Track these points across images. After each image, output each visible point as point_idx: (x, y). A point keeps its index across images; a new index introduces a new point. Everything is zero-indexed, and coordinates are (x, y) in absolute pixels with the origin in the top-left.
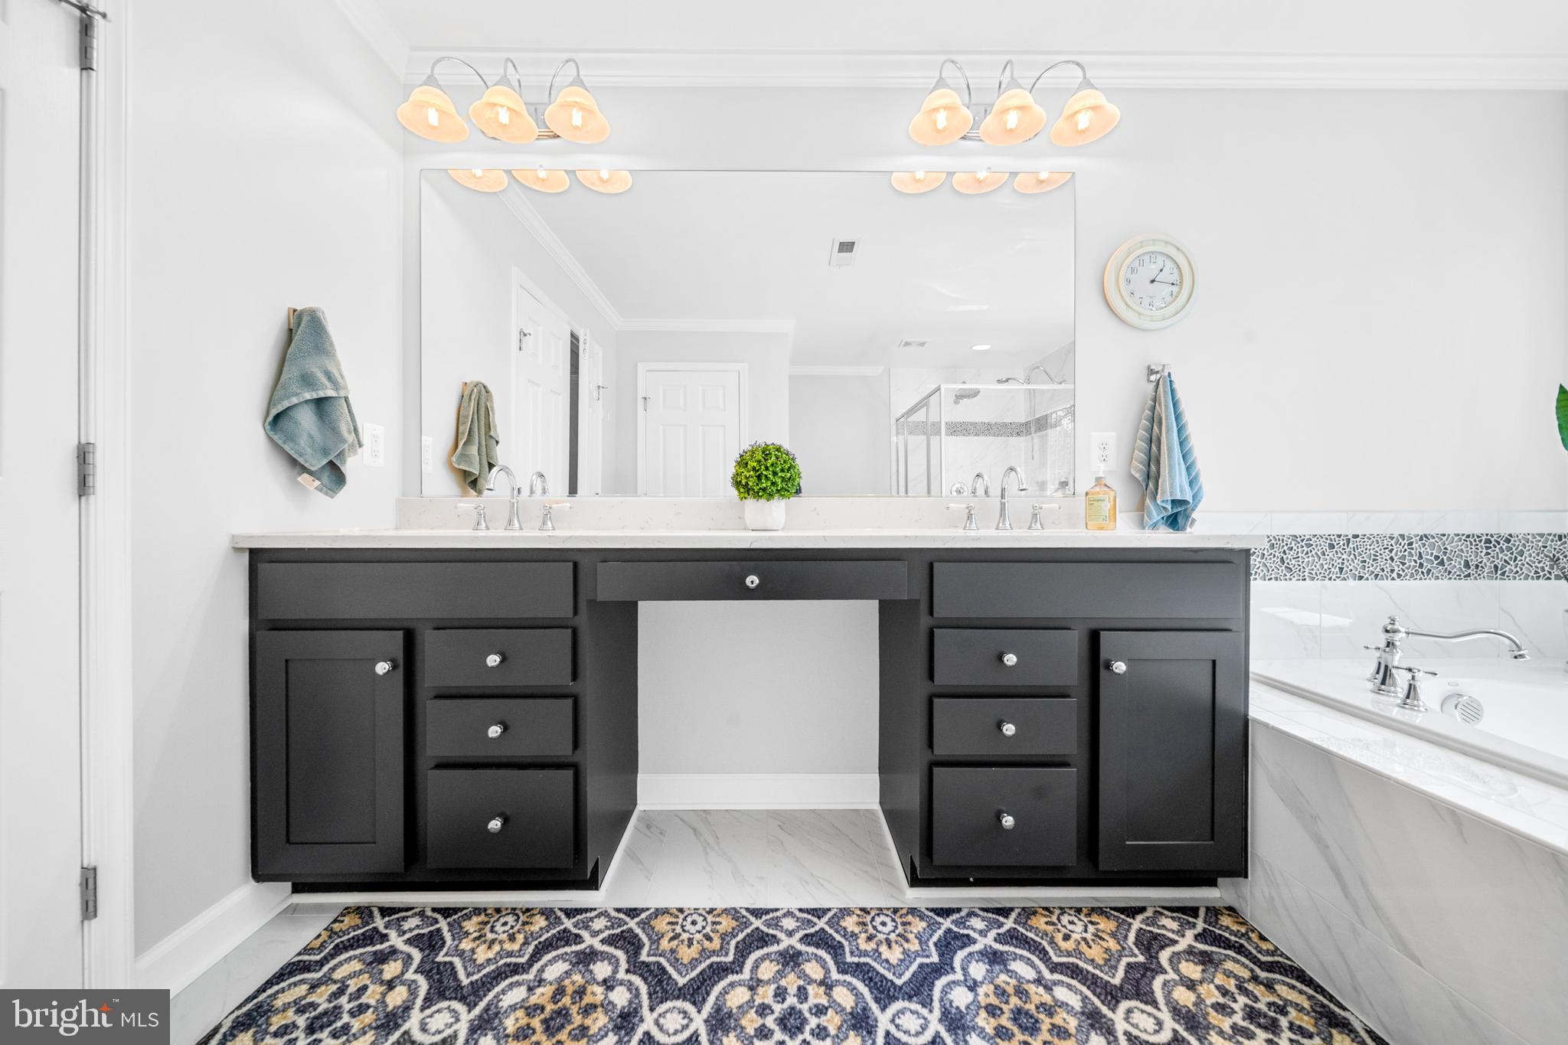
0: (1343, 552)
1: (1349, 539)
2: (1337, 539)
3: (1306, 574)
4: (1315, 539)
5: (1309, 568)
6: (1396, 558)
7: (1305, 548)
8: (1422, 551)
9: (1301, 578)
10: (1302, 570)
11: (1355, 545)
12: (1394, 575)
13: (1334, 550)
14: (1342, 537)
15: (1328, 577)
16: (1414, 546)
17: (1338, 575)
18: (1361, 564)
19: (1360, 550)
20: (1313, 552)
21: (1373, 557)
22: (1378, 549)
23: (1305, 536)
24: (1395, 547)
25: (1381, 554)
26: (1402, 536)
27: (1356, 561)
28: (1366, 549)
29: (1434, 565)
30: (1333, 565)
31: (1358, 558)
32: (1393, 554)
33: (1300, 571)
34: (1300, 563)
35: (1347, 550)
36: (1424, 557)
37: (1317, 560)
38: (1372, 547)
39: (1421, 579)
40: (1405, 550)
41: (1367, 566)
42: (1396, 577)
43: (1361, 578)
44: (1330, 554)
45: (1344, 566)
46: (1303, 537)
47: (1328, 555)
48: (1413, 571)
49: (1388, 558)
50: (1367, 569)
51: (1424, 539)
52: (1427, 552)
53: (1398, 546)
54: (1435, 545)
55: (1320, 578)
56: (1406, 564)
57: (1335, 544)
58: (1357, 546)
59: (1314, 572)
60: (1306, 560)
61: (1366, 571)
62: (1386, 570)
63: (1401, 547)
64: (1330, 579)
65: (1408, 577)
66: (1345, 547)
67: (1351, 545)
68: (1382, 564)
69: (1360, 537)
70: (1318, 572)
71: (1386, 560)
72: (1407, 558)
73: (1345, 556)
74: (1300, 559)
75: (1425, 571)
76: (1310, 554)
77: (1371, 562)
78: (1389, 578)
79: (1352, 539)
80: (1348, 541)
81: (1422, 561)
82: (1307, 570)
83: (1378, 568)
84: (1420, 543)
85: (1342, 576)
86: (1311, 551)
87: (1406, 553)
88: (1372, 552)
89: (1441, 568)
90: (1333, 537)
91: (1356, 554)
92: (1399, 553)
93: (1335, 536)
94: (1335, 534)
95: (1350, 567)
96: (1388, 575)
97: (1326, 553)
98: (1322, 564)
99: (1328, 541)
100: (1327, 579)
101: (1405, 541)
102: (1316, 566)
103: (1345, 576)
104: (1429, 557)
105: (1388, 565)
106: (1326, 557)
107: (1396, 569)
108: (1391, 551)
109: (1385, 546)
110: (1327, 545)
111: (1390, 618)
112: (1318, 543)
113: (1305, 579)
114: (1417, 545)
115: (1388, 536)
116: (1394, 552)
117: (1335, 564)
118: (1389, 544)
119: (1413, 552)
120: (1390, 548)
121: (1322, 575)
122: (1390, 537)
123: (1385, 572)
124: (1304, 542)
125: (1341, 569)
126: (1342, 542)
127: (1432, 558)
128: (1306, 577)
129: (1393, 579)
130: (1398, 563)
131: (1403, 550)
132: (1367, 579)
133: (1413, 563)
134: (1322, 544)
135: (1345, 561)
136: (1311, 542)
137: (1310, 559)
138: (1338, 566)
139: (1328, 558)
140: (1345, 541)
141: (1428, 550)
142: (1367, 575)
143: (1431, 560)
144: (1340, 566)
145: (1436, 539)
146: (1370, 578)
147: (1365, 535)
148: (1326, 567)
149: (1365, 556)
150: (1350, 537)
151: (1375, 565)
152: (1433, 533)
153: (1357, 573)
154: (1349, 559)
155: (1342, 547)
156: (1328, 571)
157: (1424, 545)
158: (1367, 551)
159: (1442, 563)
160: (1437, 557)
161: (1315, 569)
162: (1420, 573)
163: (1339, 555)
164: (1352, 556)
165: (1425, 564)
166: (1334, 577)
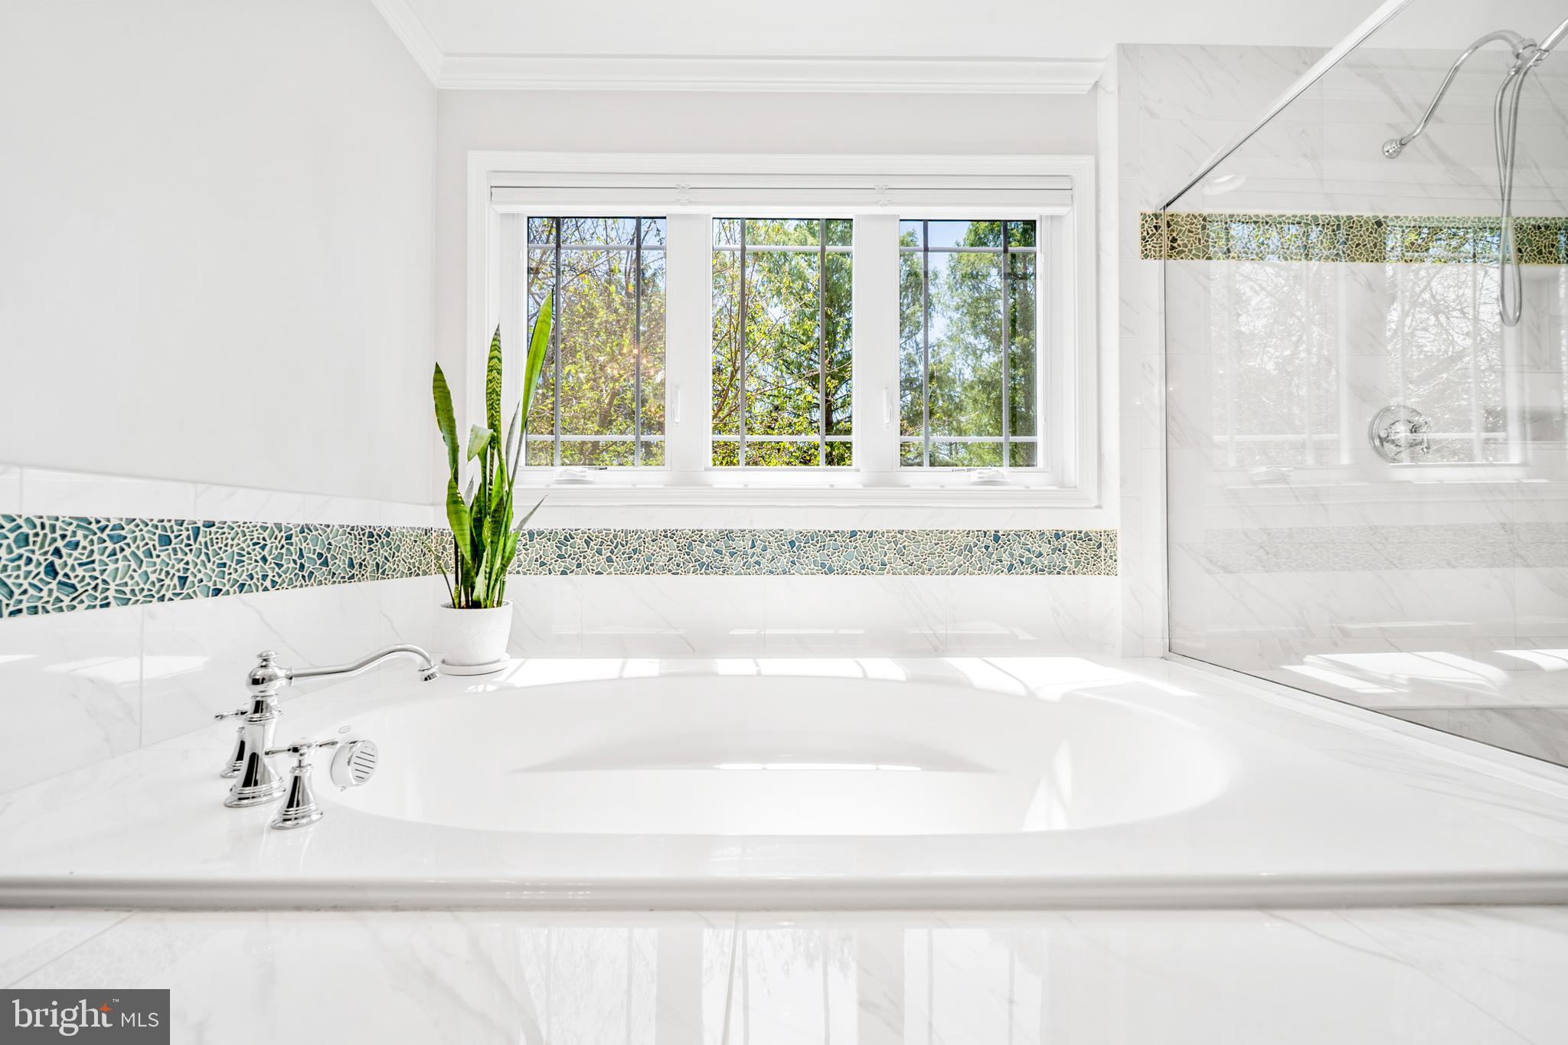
0: (187, 549)
1: (199, 528)
2: (176, 528)
3: (111, 594)
4: (132, 526)
5: (118, 581)
6: (269, 559)
7: (108, 544)
8: (303, 547)
9: (98, 603)
10: (101, 586)
11: (208, 539)
12: (268, 583)
13: (170, 547)
14: (185, 525)
15: (157, 596)
16: (293, 540)
17: (178, 591)
18: (217, 570)
19: (216, 547)
20: (127, 552)
21: (236, 557)
22: (244, 545)
23: (108, 520)
24: (268, 542)
25: (249, 553)
26: (279, 526)
27: (209, 565)
28: (226, 545)
29: (317, 566)
30: (168, 573)
31: (212, 559)
32: (266, 552)
33: (95, 588)
34: (97, 574)
35: (194, 547)
36: (305, 555)
37: (134, 566)
38: (236, 541)
39: (301, 586)
40: (283, 547)
41: (227, 572)
42: (269, 587)
43: (217, 592)
44: (163, 555)
45: (189, 574)
46: (103, 523)
47: (158, 556)
48: (292, 576)
49: (258, 558)
50: (227, 577)
51: (306, 530)
52: (309, 548)
53: (273, 540)
54: (318, 538)
55: (142, 599)
56: (282, 566)
57: (172, 536)
58: (211, 539)
59: (127, 590)
60: (111, 567)
61: (225, 581)
62: (255, 576)
63: (277, 541)
64: (162, 599)
65: (285, 585)
66: (192, 542)
67: (201, 538)
68: (250, 567)
69: (217, 525)
70: (137, 589)
71: (256, 561)
72: (284, 557)
73: (190, 557)
74: (96, 565)
75: (306, 575)
76: (119, 556)
77: (234, 565)
78: (260, 589)
79: (202, 529)
80: (197, 532)
81: (303, 561)
82: (112, 586)
83: (245, 573)
84: (300, 535)
85: (185, 591)
86: (122, 550)
87: (284, 551)
88: (236, 549)
89: (324, 569)
90: (168, 525)
91: (210, 553)
92: (274, 551)
93: (173, 523)
94: (173, 518)
95: (199, 576)
96: (259, 584)
97: (154, 553)
98: (146, 573)
99: (159, 532)
100: (155, 600)
101: (282, 533)
102: (132, 578)
103: (190, 591)
104: (311, 555)
105: (258, 569)
106: (155, 559)
107: (270, 574)
108: (263, 548)
109: (255, 540)
110: (156, 537)
112: (138, 534)
113: (108, 605)
114: (297, 539)
115: (259, 525)
116: (267, 548)
117: (172, 572)
118: (261, 537)
119: (292, 548)
120: (263, 542)
121: (146, 593)
122: (261, 527)
123: (255, 580)
124: (107, 531)
125: (183, 580)
126: (185, 534)
127: (315, 557)
128: (111, 599)
129: (266, 589)
130: (273, 565)
131: (279, 546)
132: (228, 593)
133: (292, 565)
134: (147, 536)
135: (191, 566)
136: (123, 533)
137: (121, 564)
138: (177, 574)
139: (158, 561)
140: (191, 532)
141: (310, 545)
142: (227, 587)
143: (314, 559)
144: (181, 574)
145: (320, 531)
146: (231, 590)
147: (225, 522)
148: (153, 577)
149: (224, 556)
150: (200, 524)
151: (240, 570)
152: (316, 523)
153: (210, 584)
154: (198, 561)
155: (185, 541)
156: (158, 585)
157: (306, 539)
158: (228, 548)
159: (325, 563)
160: (320, 555)
161: (130, 583)
162: (300, 578)
163: (180, 555)
164: (203, 557)
165: (306, 565)
166: (169, 595)
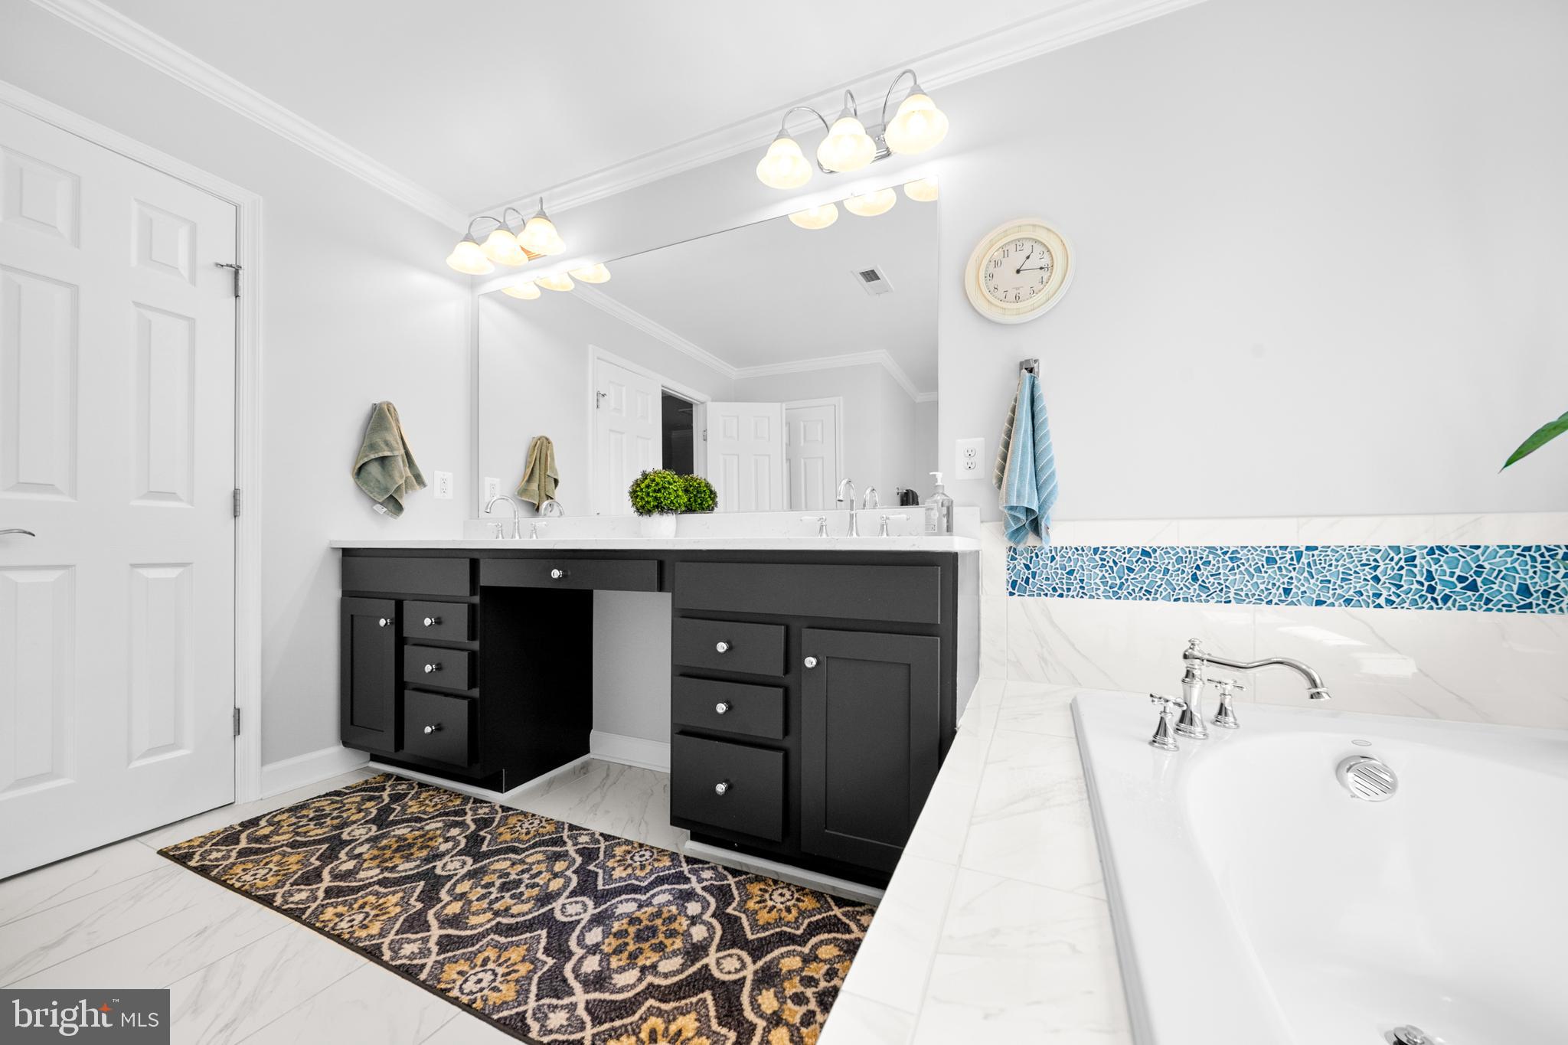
0: (1291, 568)
1: (1302, 552)
2: (1280, 552)
3: (1232, 595)
4: (1245, 551)
5: (1236, 588)
6: (1383, 579)
7: (1229, 563)
8: (1433, 569)
9: (1223, 600)
10: (1225, 589)
11: (1311, 560)
12: (1382, 601)
13: (1276, 566)
14: (1289, 550)
15: (1266, 600)
16: (1417, 562)
17: (1283, 598)
18: (1320, 585)
19: (1319, 566)
20: (1242, 568)
21: (1341, 576)
22: (1351, 566)
23: (1229, 548)
24: (1381, 563)
25: (1355, 572)
26: (1397, 549)
27: (1312, 581)
28: (1331, 565)
29: (1458, 589)
30: (1274, 584)
31: (1315, 577)
32: (1378, 572)
33: (1221, 590)
34: (1222, 582)
35: (1297, 567)
36: (1436, 577)
37: (1247, 578)
38: (1341, 562)
39: (1431, 608)
40: (1402, 568)
41: (1331, 587)
42: (1383, 604)
43: (1319, 603)
44: (1270, 571)
45: (1292, 586)
46: (1225, 550)
47: (1266, 572)
48: (1416, 597)
49: (1369, 577)
50: (1331, 592)
51: (1437, 552)
52: (1445, 571)
53: (1387, 561)
54: (1459, 560)
55: (1254, 601)
56: (1402, 586)
57: (1277, 558)
59: (1243, 594)
60: (1231, 578)
61: (1330, 595)
62: (1365, 593)
63: (1393, 563)
64: (1270, 602)
65: (1406, 605)
66: (1295, 562)
67: (1304, 560)
68: (1358, 585)
69: (1320, 549)
70: (1250, 594)
71: (1365, 580)
72: (1404, 578)
73: (1293, 574)
74: (1221, 576)
75: (1439, 598)
76: (1237, 571)
77: (1339, 582)
78: (1371, 605)
79: (1305, 552)
80: (1299, 555)
81: (1433, 583)
82: (1232, 591)
83: (1352, 590)
84: (1428, 558)
85: (1289, 600)
86: (1239, 567)
87: (1403, 572)
88: (1341, 569)
89: (1470, 593)
90: (1273, 550)
91: (1313, 571)
92: (1389, 572)
93: (1278, 548)
94: (1278, 545)
95: (1303, 589)
96: (1370, 601)
97: (1263, 570)
98: (1256, 583)
99: (1266, 555)
100: (1264, 603)
101: (1401, 555)
102: (1246, 586)
103: (1295, 600)
104: (1447, 578)
105: (1368, 587)
106: (1263, 574)
107: (1385, 593)
108: (1376, 568)
109: (1364, 562)
110: (1264, 559)
111: (1190, 641)
112: (1250, 556)
113: (1230, 602)
114: (1423, 561)
115: (1368, 548)
116: (1379, 570)
117: (1278, 584)
118: (1372, 558)
119: (1415, 570)
120: (1373, 564)
121: (1256, 597)
122: (1371, 550)
123: (1364, 597)
124: (1228, 555)
125: (1287, 591)
126: (1288, 556)
127: (1454, 579)
128: (1231, 599)
129: (1379, 606)
130: (1387, 585)
131: (1397, 568)
132: (1333, 605)
133: (1416, 586)
134: (1256, 558)
135: (1294, 581)
136: (1238, 556)
137: (1238, 576)
138: (1282, 586)
139: (1266, 575)
140: (1294, 555)
141: (1445, 567)
142: (1332, 600)
143: (1453, 582)
144: (1286, 586)
145: (1462, 553)
146: (1337, 604)
147: (1329, 547)
148: (1262, 587)
149: (1327, 574)
150: (1303, 549)
151: (1346, 587)
152: (1455, 544)
153: (1314, 596)
154: (1302, 578)
155: (1289, 562)
156: (1266, 593)
157: (1437, 561)
158: (1333, 568)
159: (1473, 587)
160: (1461, 579)
161: (1245, 589)
162: (1429, 600)
163: (1284, 572)
164: (1306, 574)
165: (1439, 587)
166: (1275, 600)
